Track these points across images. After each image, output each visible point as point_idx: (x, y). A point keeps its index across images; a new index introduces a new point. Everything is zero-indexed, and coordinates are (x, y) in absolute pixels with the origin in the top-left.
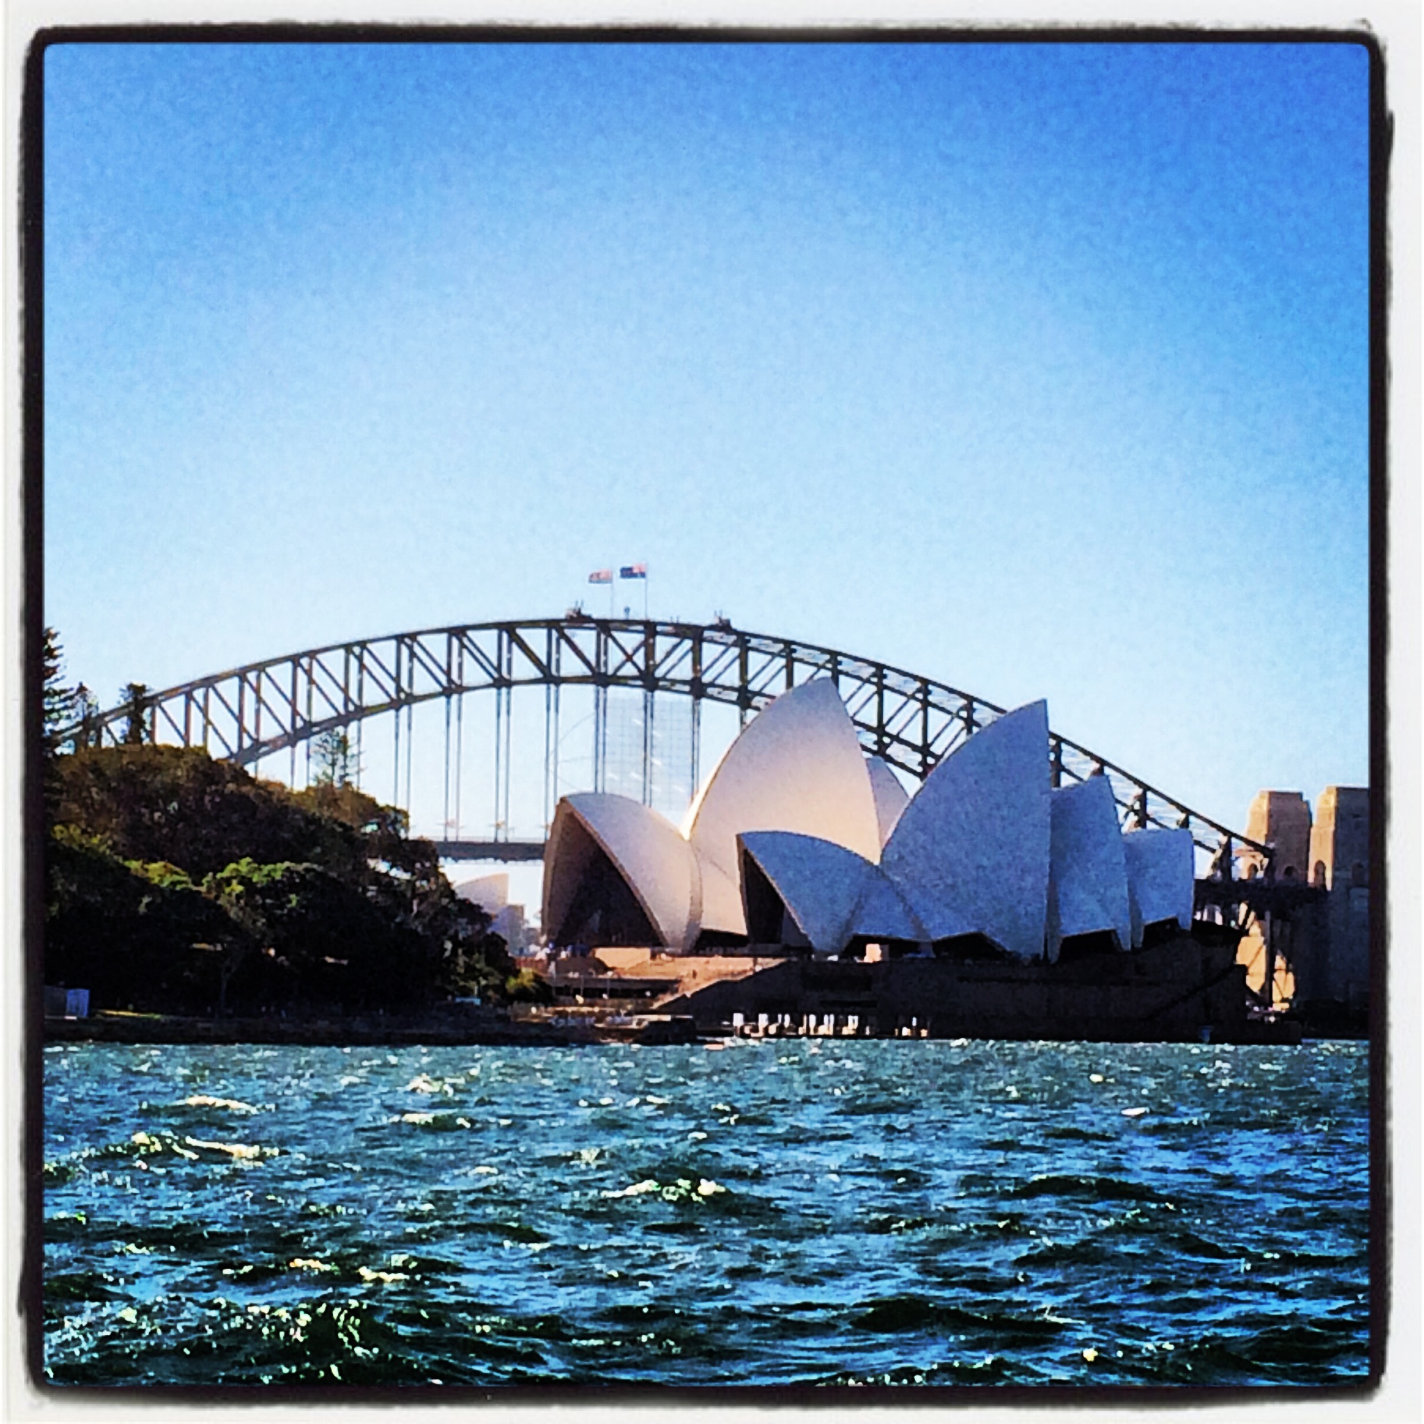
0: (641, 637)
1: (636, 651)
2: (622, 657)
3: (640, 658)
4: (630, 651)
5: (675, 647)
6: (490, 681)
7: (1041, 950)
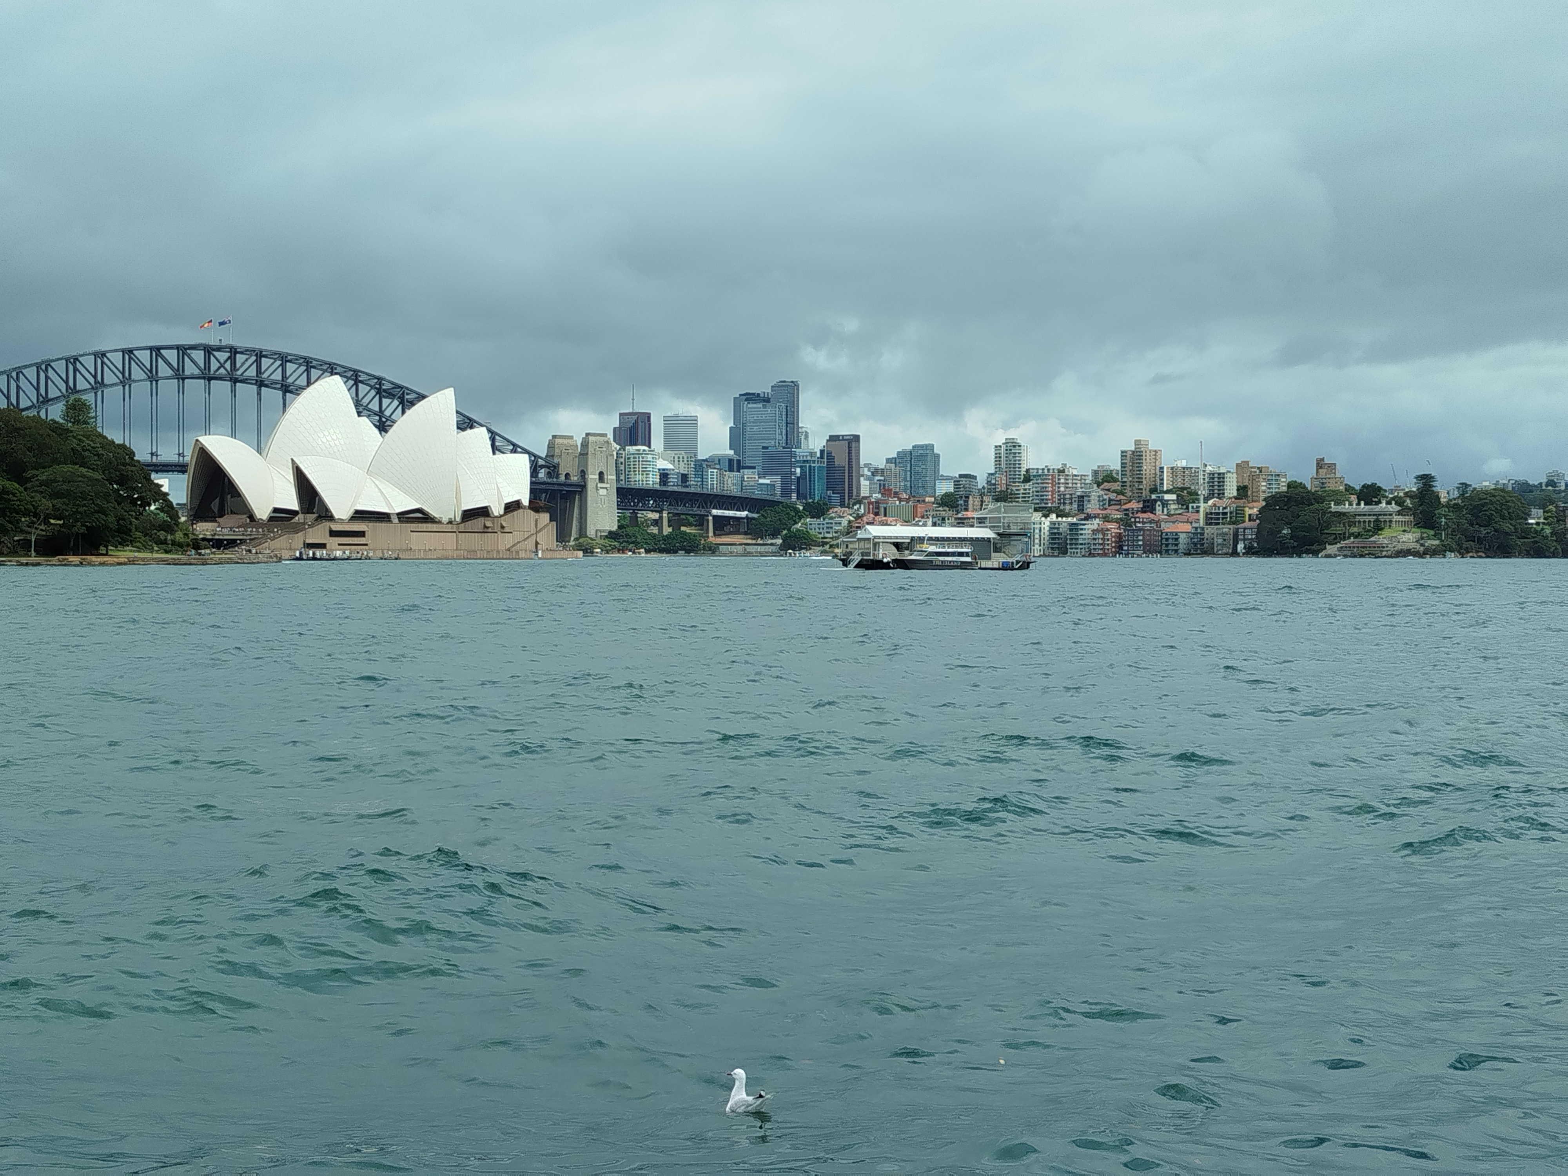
0: (228, 354)
1: (226, 361)
2: (218, 365)
3: (228, 365)
4: (222, 361)
5: (247, 360)
6: (146, 376)
7: (452, 517)
